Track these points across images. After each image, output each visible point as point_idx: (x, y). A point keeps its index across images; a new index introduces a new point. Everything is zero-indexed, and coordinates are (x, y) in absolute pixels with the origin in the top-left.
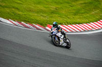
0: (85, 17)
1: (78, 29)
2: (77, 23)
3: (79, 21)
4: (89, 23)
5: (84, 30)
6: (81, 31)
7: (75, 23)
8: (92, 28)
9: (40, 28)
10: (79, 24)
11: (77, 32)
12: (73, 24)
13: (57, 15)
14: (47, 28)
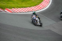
0: (28, 4)
1: (24, 11)
2: (24, 7)
3: (25, 5)
4: (31, 7)
5: (28, 12)
6: (26, 12)
7: (23, 7)
8: (33, 10)
9: (1, 10)
10: (25, 7)
11: (24, 12)
12: (21, 7)
13: (11, 2)
14: (5, 10)
